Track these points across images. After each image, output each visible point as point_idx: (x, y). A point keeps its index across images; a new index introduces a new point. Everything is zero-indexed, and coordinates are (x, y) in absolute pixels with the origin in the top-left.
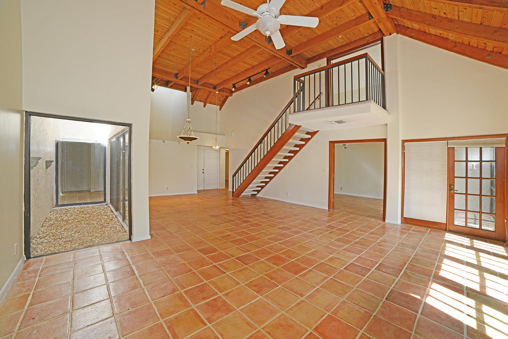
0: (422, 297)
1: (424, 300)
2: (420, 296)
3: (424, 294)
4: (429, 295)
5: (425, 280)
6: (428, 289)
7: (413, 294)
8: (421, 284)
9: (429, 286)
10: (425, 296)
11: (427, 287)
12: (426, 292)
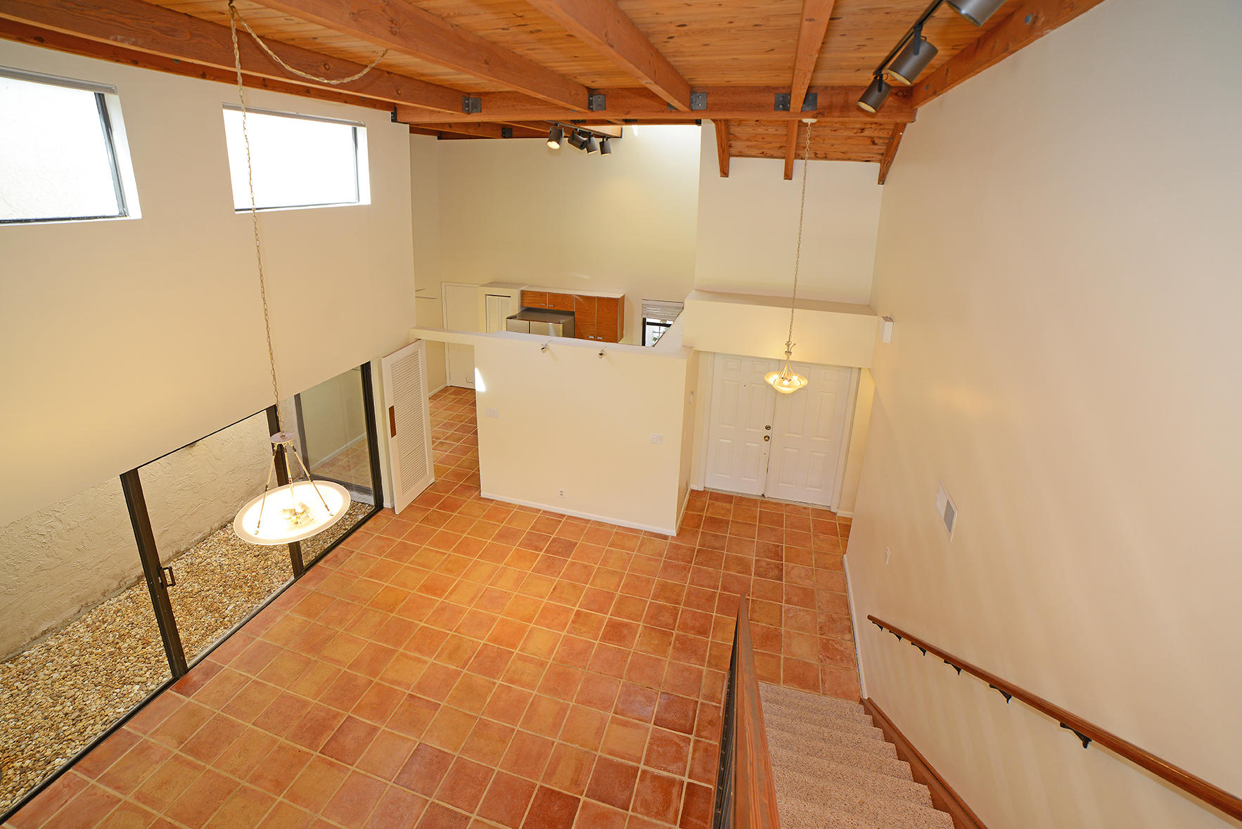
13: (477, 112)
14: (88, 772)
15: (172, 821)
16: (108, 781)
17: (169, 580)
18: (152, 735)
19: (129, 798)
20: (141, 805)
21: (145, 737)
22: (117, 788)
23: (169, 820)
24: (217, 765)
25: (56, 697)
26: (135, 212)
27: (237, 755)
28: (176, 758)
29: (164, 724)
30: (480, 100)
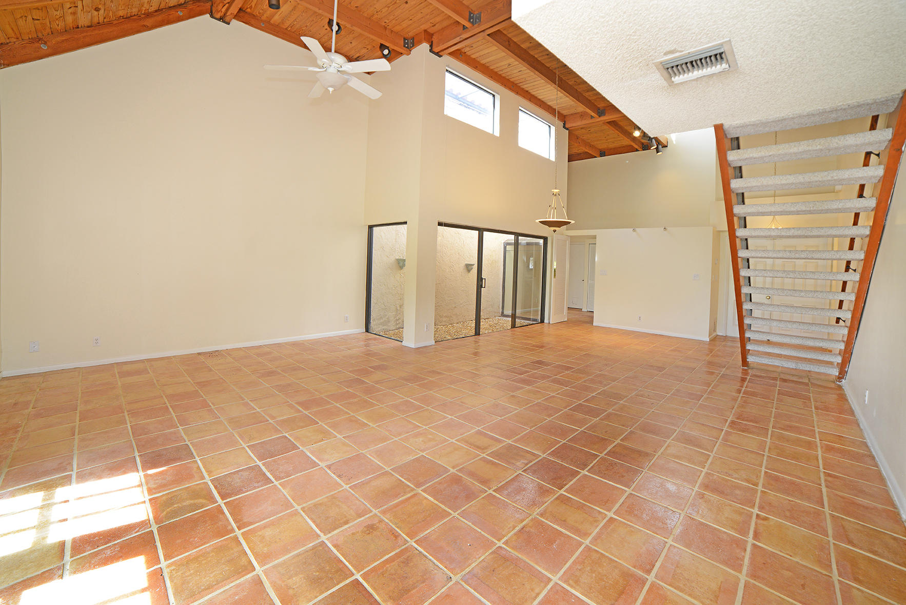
0: (146, 476)
1: (142, 474)
2: (151, 475)
3: (147, 483)
4: (139, 486)
5: (165, 513)
6: (147, 498)
7: (163, 471)
8: (164, 498)
9: (148, 504)
10: (143, 480)
11: (150, 500)
12: (145, 488)
13: (603, 116)
18: (467, 343)
26: (496, 133)
29: (470, 342)
30: (605, 110)
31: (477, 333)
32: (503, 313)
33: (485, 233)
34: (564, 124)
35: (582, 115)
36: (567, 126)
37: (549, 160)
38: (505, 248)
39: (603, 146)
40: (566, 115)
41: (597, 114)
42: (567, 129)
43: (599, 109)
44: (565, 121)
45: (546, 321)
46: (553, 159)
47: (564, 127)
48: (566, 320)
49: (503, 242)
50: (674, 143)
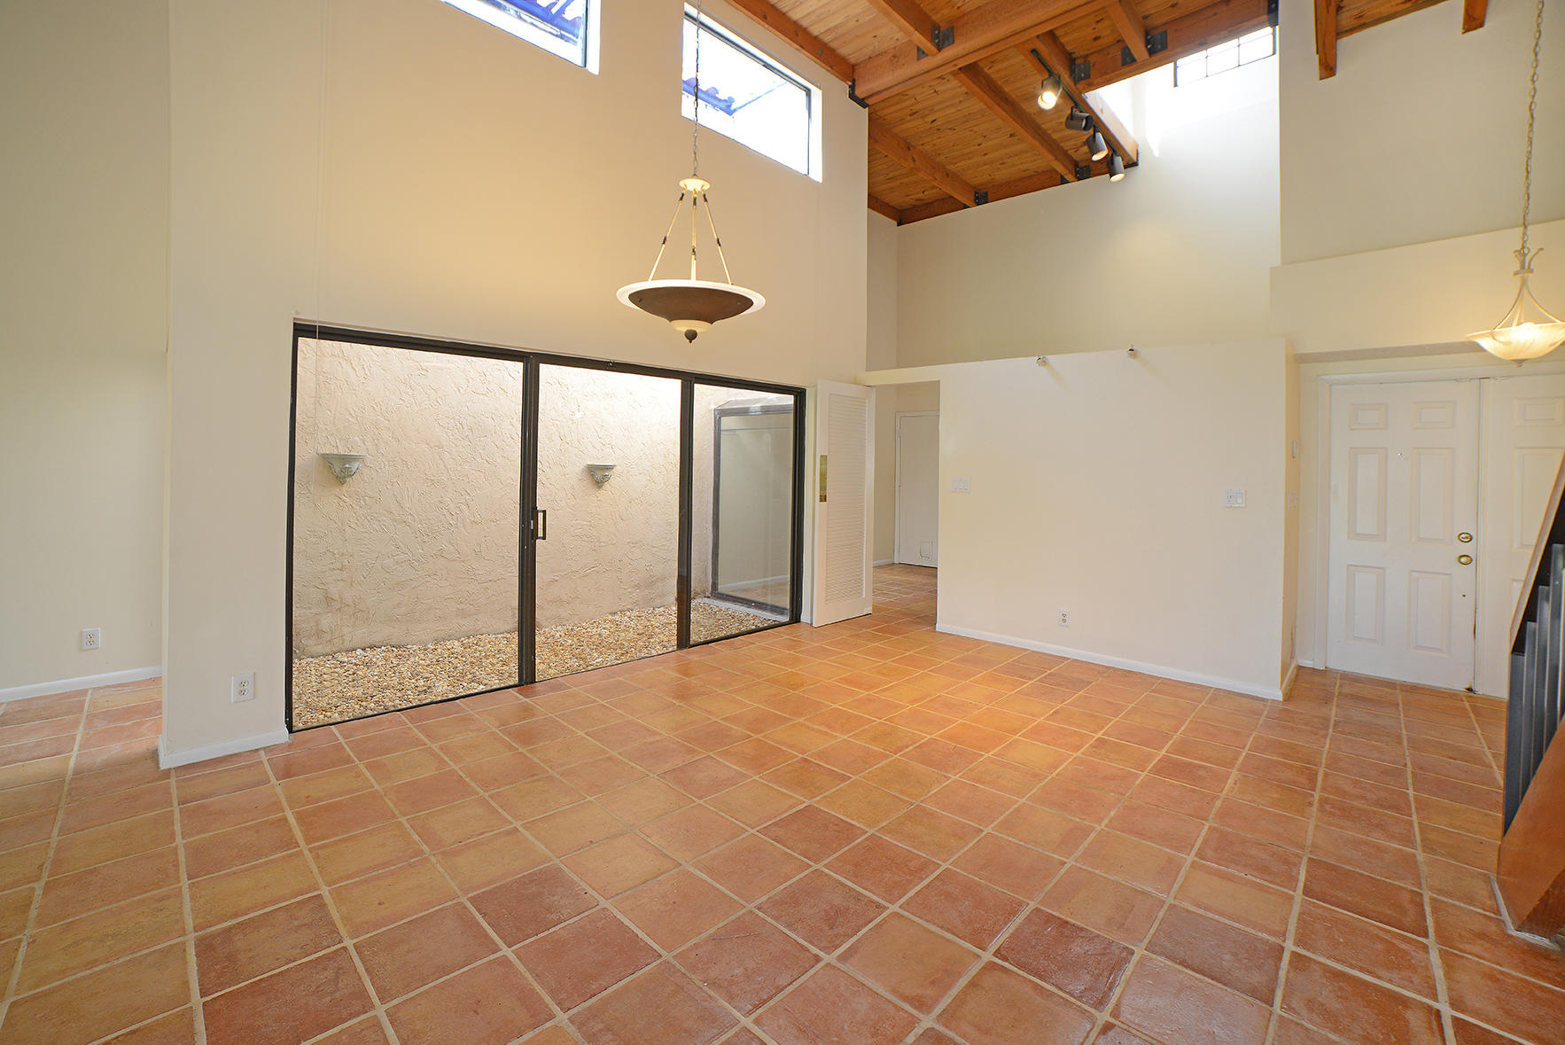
13: (948, 45)
14: (412, 720)
15: (464, 776)
16: (422, 729)
17: (540, 534)
18: (478, 713)
19: (435, 747)
20: (441, 754)
21: (472, 712)
22: (428, 736)
23: (461, 773)
24: (531, 751)
25: (415, 675)
26: (594, 67)
27: (556, 750)
28: (493, 734)
29: (492, 710)
30: (953, 28)
31: (527, 676)
32: (715, 585)
33: (699, 389)
34: (852, 88)
35: (894, 56)
36: (859, 92)
37: (806, 178)
38: (718, 423)
39: (979, 177)
40: (856, 65)
41: (932, 41)
42: (862, 102)
43: (936, 27)
44: (854, 81)
45: (804, 617)
46: (817, 175)
47: (852, 96)
48: (869, 610)
49: (713, 407)
50: (1156, 153)
